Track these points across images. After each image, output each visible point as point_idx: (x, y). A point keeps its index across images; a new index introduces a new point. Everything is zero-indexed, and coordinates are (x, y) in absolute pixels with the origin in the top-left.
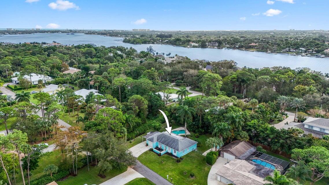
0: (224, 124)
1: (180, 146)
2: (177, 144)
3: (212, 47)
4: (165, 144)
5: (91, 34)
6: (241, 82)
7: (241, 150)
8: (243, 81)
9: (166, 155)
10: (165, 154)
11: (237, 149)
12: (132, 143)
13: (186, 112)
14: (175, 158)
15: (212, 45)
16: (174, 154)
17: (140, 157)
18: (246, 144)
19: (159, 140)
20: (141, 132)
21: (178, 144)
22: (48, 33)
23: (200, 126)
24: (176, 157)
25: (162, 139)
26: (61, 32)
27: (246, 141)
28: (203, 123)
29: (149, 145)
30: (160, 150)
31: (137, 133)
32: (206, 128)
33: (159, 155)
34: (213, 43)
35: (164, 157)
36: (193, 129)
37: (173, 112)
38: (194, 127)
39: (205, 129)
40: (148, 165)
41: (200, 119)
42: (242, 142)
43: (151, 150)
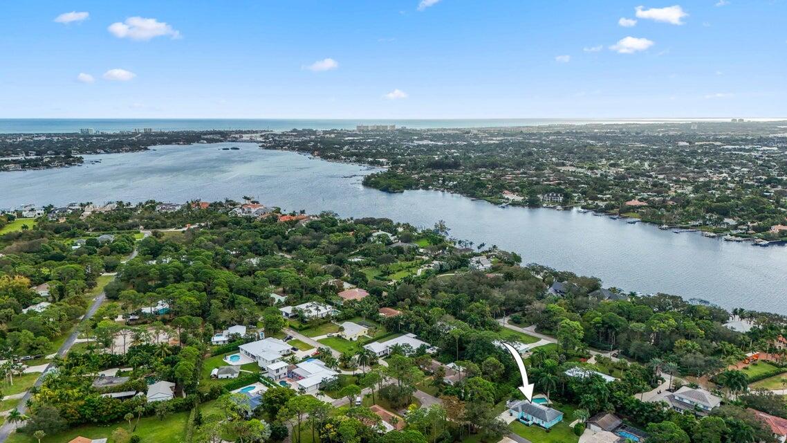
0: (590, 397)
1: (548, 418)
3: (551, 205)
5: (276, 149)
6: (607, 328)
7: (608, 422)
8: (610, 327)
11: (604, 421)
15: (551, 200)
18: (612, 416)
19: (525, 411)
22: (179, 144)
23: (563, 394)
25: (525, 408)
26: (205, 142)
27: (612, 413)
28: (567, 391)
30: (527, 420)
34: (553, 195)
36: (555, 398)
38: (556, 395)
42: (608, 414)
43: (517, 420)
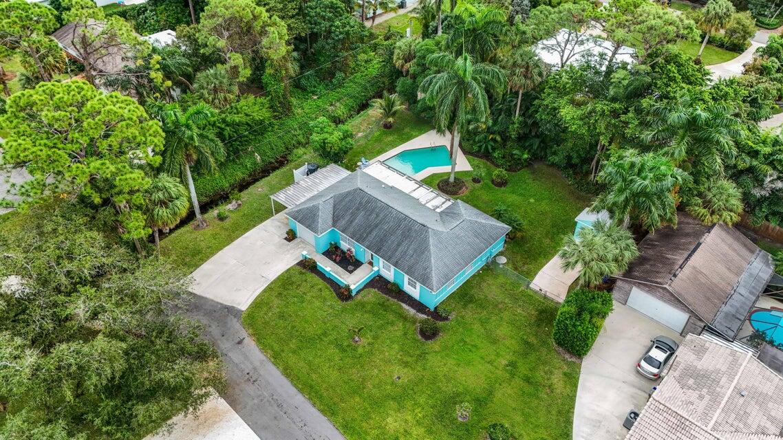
1: (436, 261)
2: (423, 249)
4: (367, 243)
7: (716, 280)
9: (373, 295)
10: (365, 287)
11: (700, 276)
12: (227, 223)
13: (462, 86)
14: (412, 311)
16: (407, 288)
17: (258, 304)
18: (729, 239)
19: (343, 222)
20: (271, 157)
21: (427, 248)
23: (514, 135)
24: (419, 306)
25: (354, 215)
27: (726, 224)
28: (530, 121)
29: (298, 235)
30: (348, 262)
31: (255, 163)
32: (536, 142)
33: (344, 294)
35: (362, 305)
36: (480, 147)
37: (402, 66)
38: (486, 138)
39: (531, 145)
40: (292, 360)
41: (516, 105)
42: (713, 231)
43: (308, 266)
